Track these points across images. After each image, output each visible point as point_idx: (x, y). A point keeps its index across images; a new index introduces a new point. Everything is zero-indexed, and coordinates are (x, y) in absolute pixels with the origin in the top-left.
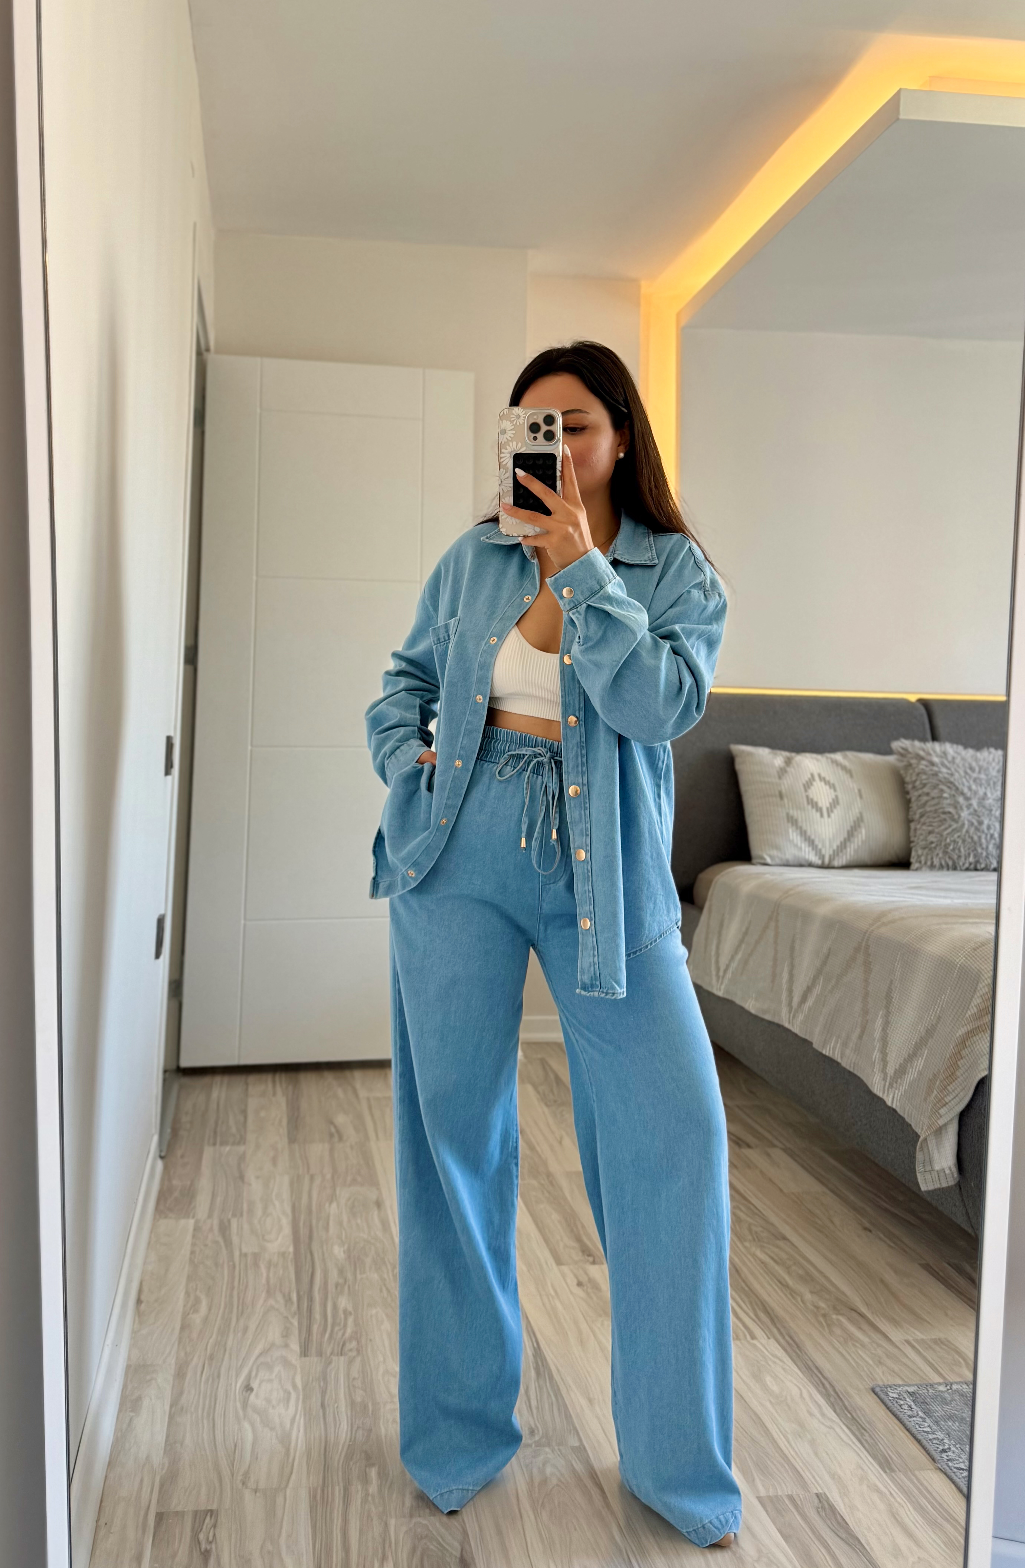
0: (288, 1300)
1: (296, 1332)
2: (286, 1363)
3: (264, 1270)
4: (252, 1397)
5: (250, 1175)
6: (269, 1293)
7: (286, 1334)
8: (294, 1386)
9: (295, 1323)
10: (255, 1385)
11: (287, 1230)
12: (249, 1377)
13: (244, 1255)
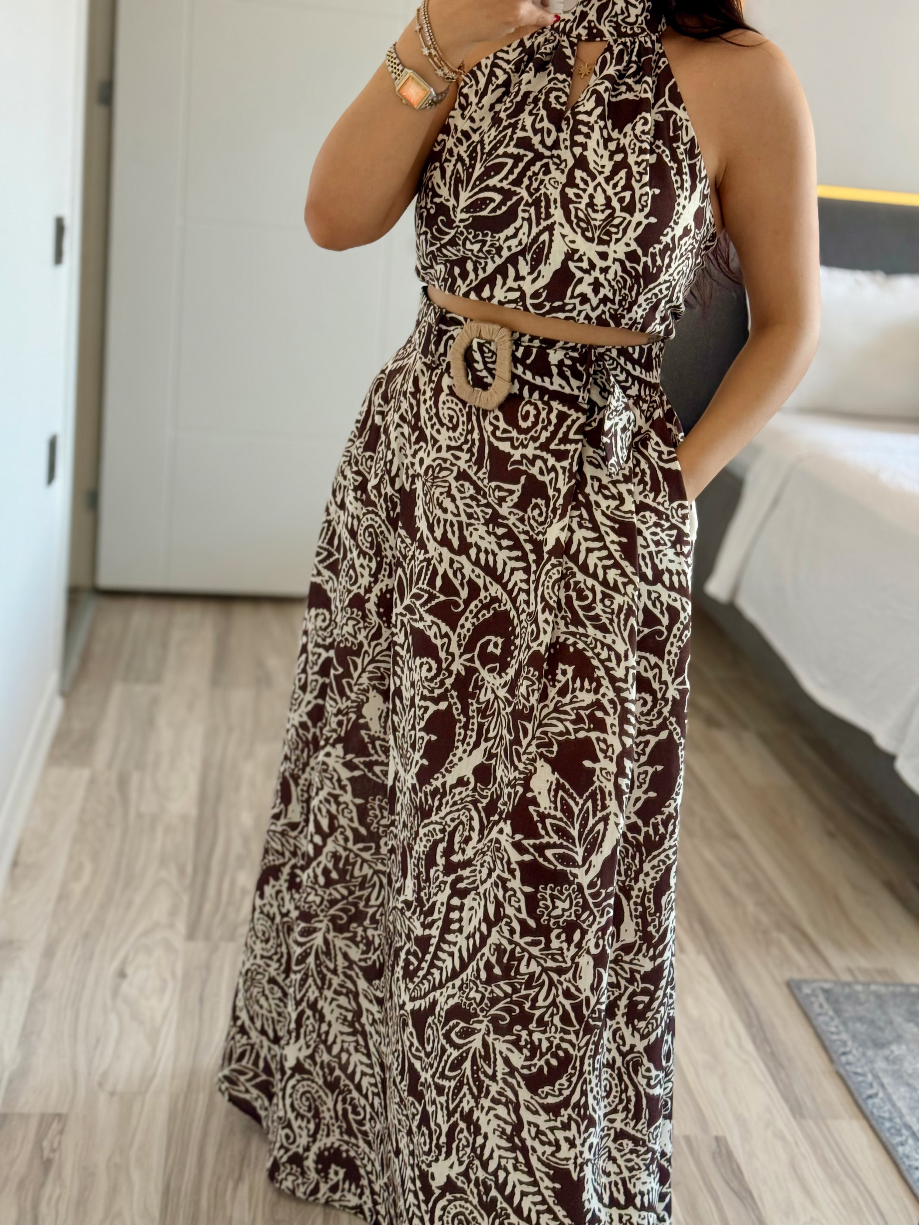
0: (182, 872)
1: (184, 909)
2: (169, 947)
3: (160, 835)
4: (125, 986)
5: (162, 720)
6: (163, 862)
7: (173, 912)
8: (173, 974)
9: (185, 898)
10: (129, 971)
11: (193, 787)
12: (124, 962)
13: (140, 816)
